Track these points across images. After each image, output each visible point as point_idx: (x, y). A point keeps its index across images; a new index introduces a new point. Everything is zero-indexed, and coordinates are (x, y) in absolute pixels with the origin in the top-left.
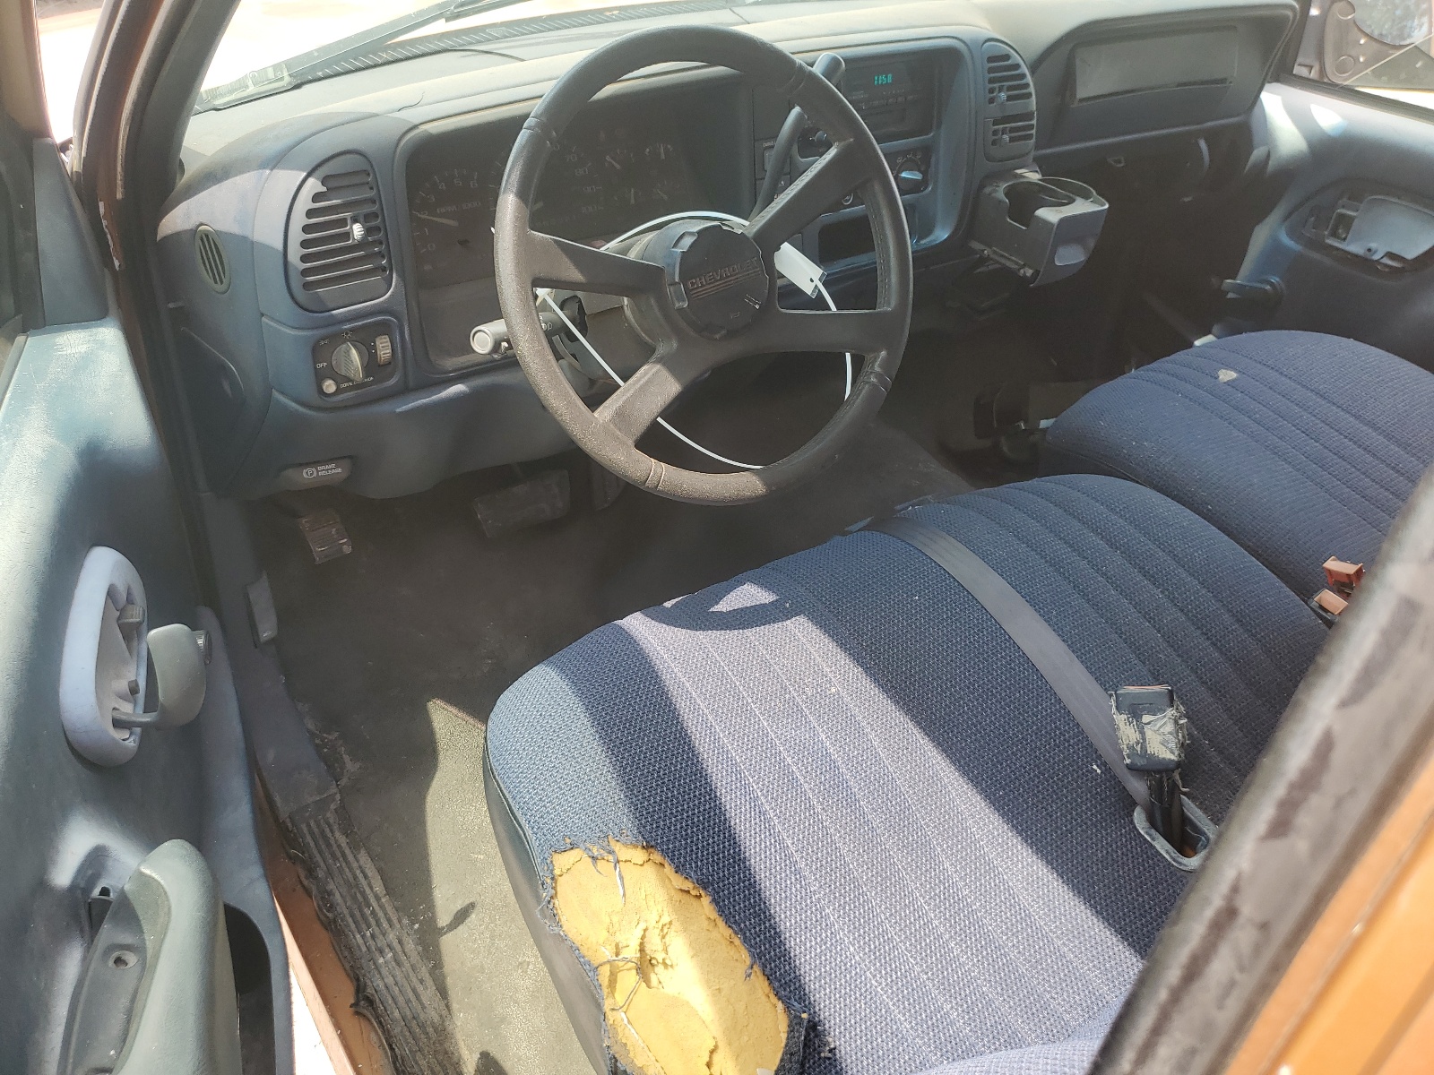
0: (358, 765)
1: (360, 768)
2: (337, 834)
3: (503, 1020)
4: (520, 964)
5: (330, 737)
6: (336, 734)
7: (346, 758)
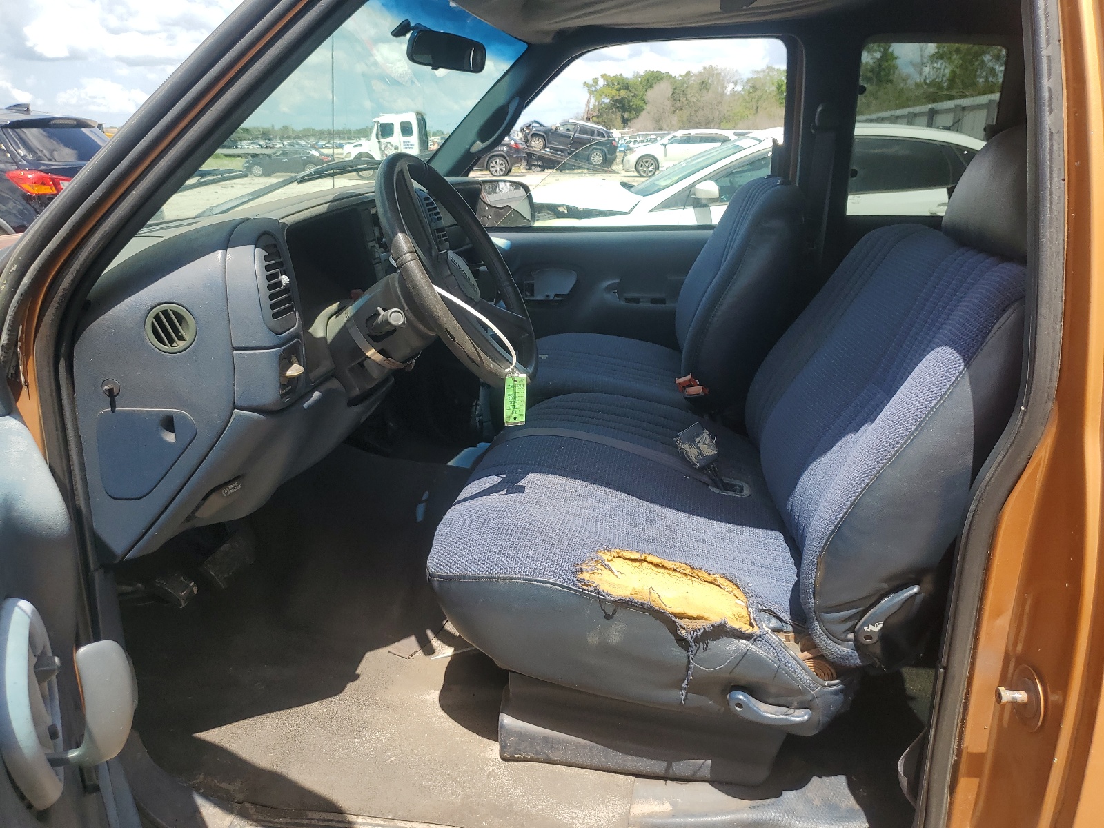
0: (239, 783)
1: (242, 783)
2: (276, 821)
3: (511, 805)
4: (488, 775)
5: (198, 781)
6: (202, 776)
7: (224, 785)
